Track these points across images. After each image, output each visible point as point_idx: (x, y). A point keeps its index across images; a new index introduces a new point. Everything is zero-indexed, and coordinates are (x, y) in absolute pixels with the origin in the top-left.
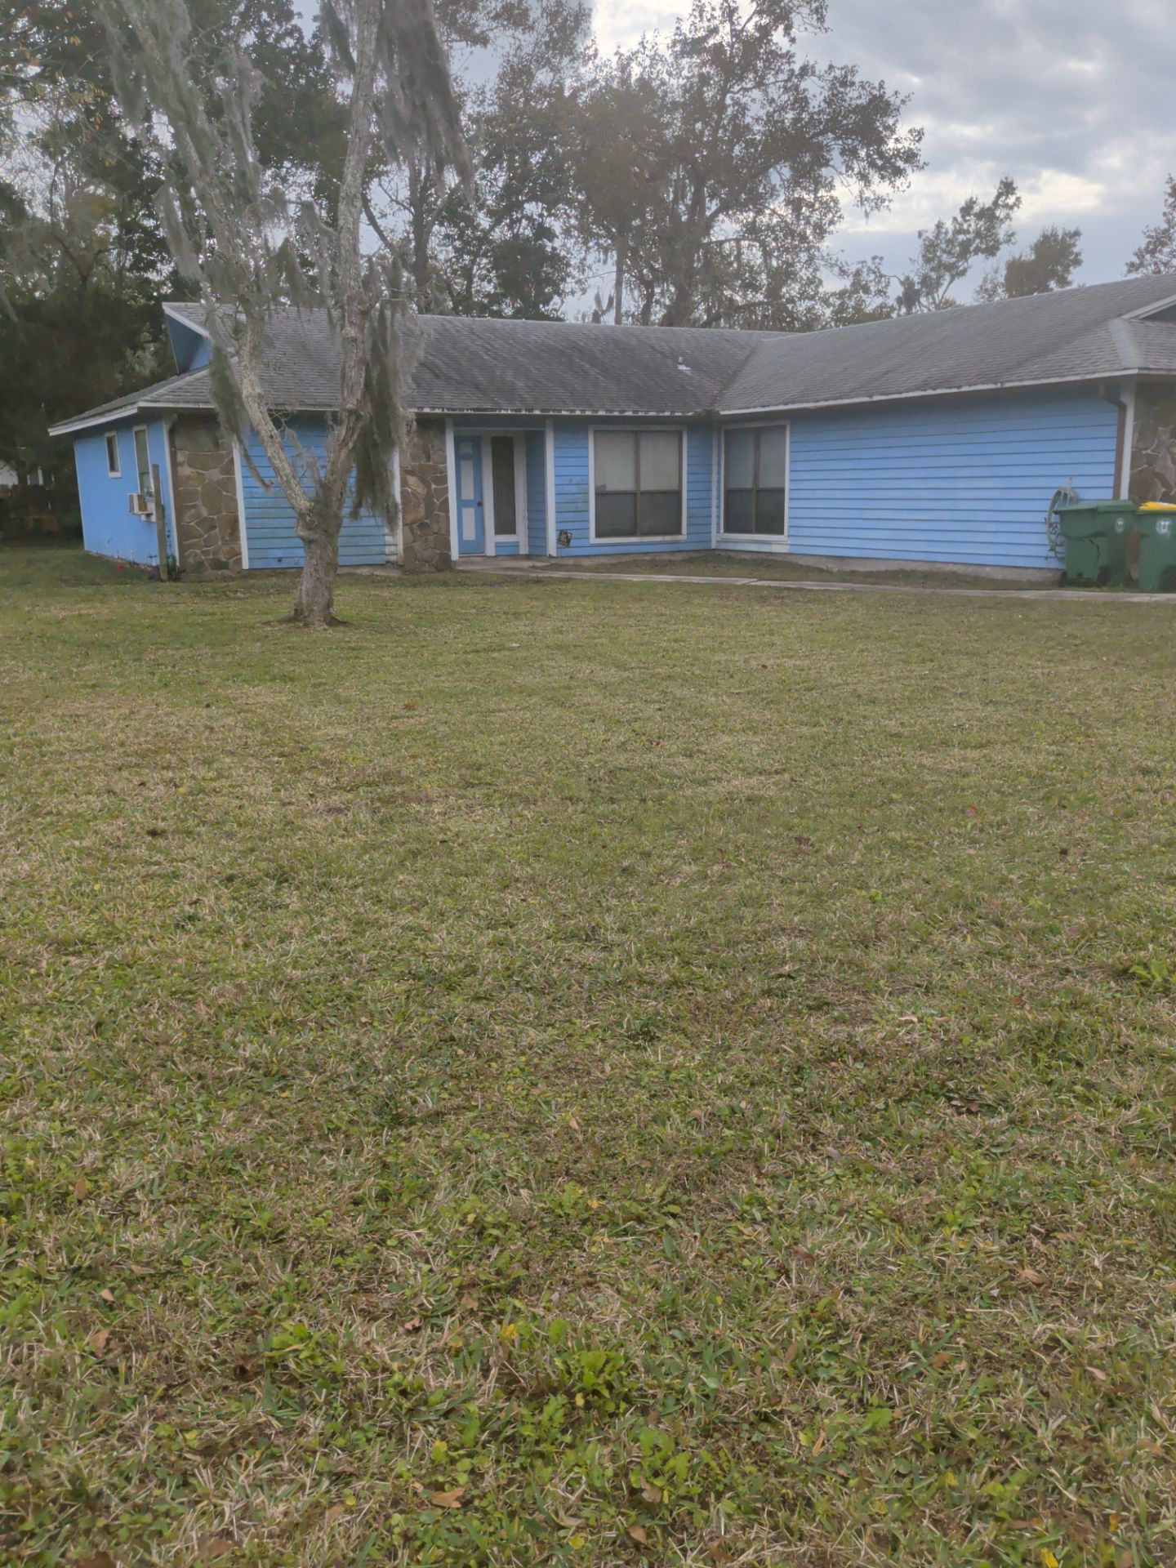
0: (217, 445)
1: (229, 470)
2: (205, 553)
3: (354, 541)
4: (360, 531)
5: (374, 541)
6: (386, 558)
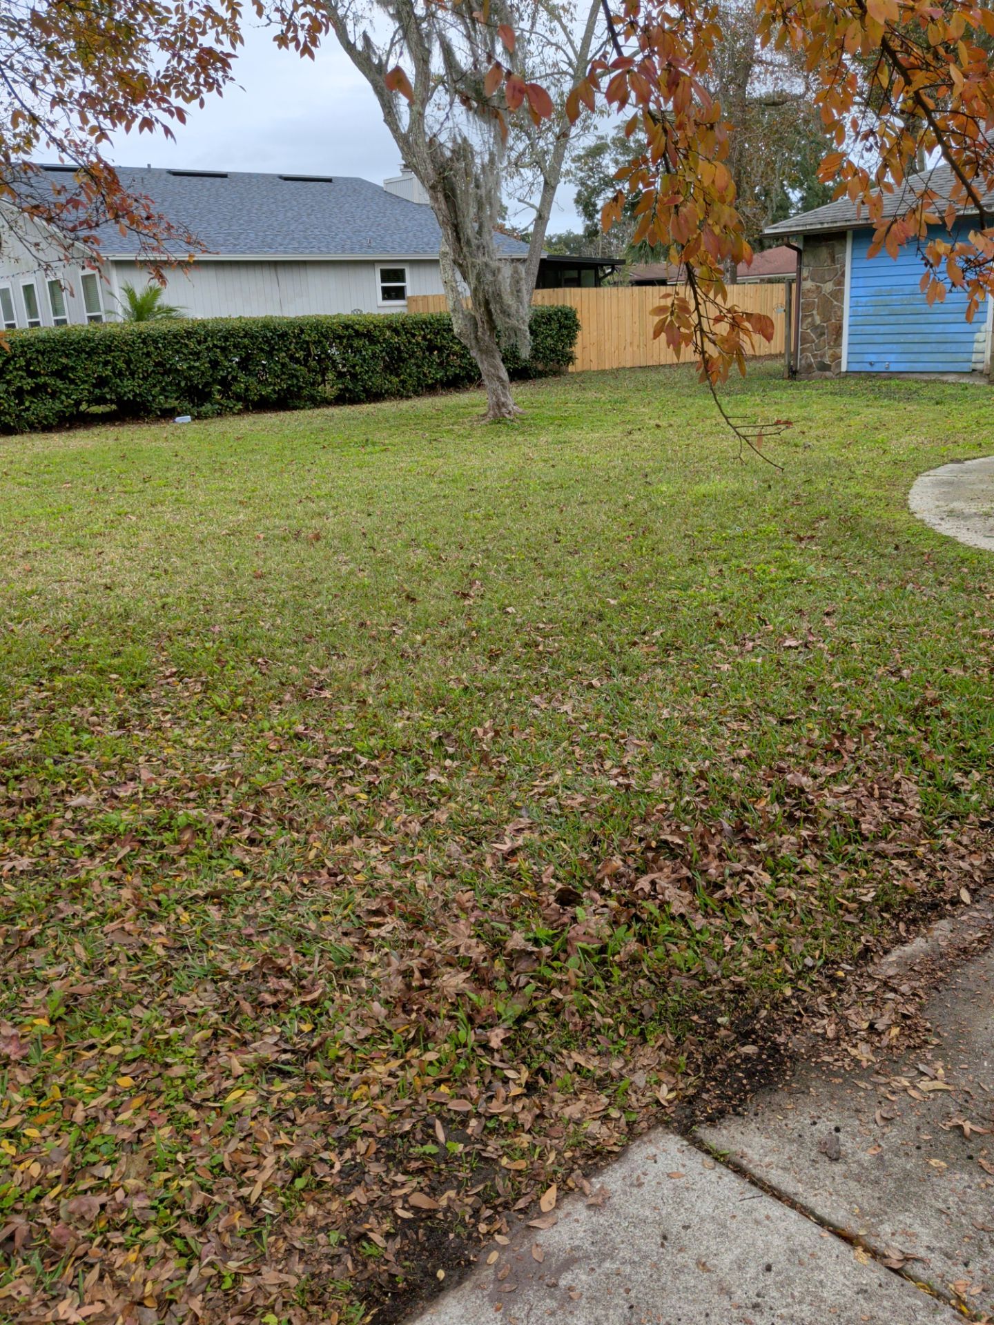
0: (833, 260)
1: (840, 283)
2: (814, 356)
3: (943, 347)
4: (950, 338)
5: (962, 348)
6: (973, 366)
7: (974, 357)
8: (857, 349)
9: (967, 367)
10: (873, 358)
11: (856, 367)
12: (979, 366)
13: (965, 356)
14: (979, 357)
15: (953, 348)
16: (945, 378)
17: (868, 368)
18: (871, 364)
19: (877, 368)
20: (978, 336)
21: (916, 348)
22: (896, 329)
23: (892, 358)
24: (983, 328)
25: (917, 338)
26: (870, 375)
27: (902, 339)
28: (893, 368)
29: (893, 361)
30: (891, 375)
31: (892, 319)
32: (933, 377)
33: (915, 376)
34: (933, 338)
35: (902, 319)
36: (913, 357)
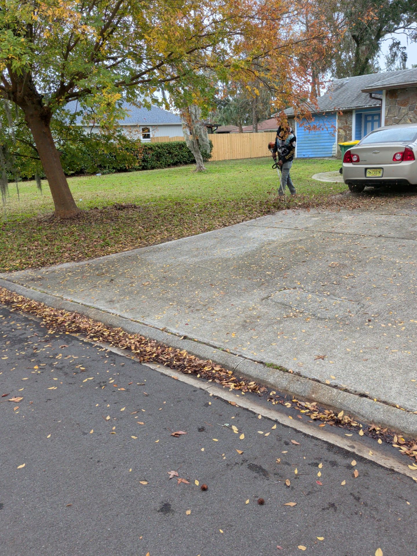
3: (324, 150)
4: (326, 147)
5: (329, 150)
6: (332, 155)
7: (333, 152)
8: (300, 151)
9: (331, 155)
10: (304, 153)
11: (299, 157)
12: (334, 155)
13: (330, 152)
14: (334, 152)
15: (327, 150)
16: (325, 159)
17: (303, 157)
18: (304, 155)
19: (305, 156)
20: (334, 146)
21: (316, 150)
22: (310, 145)
23: (310, 153)
24: (335, 144)
25: (317, 147)
26: (303, 158)
27: (312, 147)
28: (310, 156)
29: (309, 154)
30: (310, 158)
31: (309, 142)
32: (322, 158)
33: (316, 158)
34: (321, 147)
35: (312, 142)
36: (316, 153)
